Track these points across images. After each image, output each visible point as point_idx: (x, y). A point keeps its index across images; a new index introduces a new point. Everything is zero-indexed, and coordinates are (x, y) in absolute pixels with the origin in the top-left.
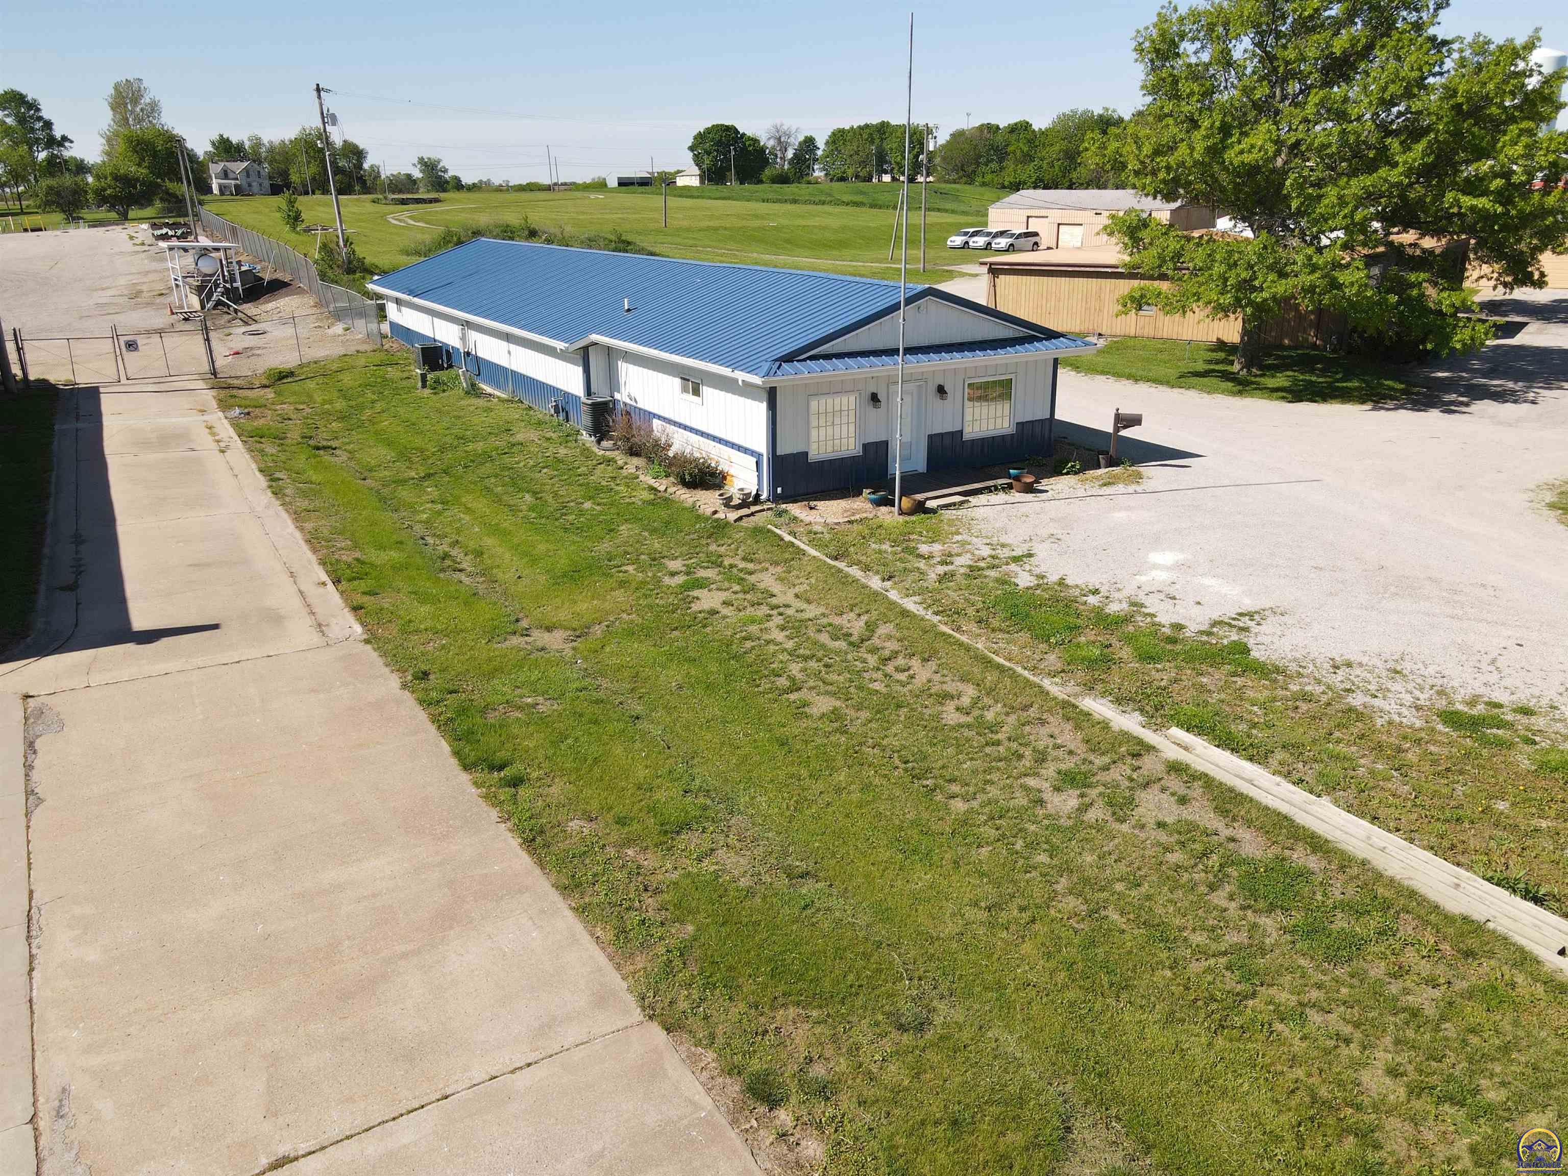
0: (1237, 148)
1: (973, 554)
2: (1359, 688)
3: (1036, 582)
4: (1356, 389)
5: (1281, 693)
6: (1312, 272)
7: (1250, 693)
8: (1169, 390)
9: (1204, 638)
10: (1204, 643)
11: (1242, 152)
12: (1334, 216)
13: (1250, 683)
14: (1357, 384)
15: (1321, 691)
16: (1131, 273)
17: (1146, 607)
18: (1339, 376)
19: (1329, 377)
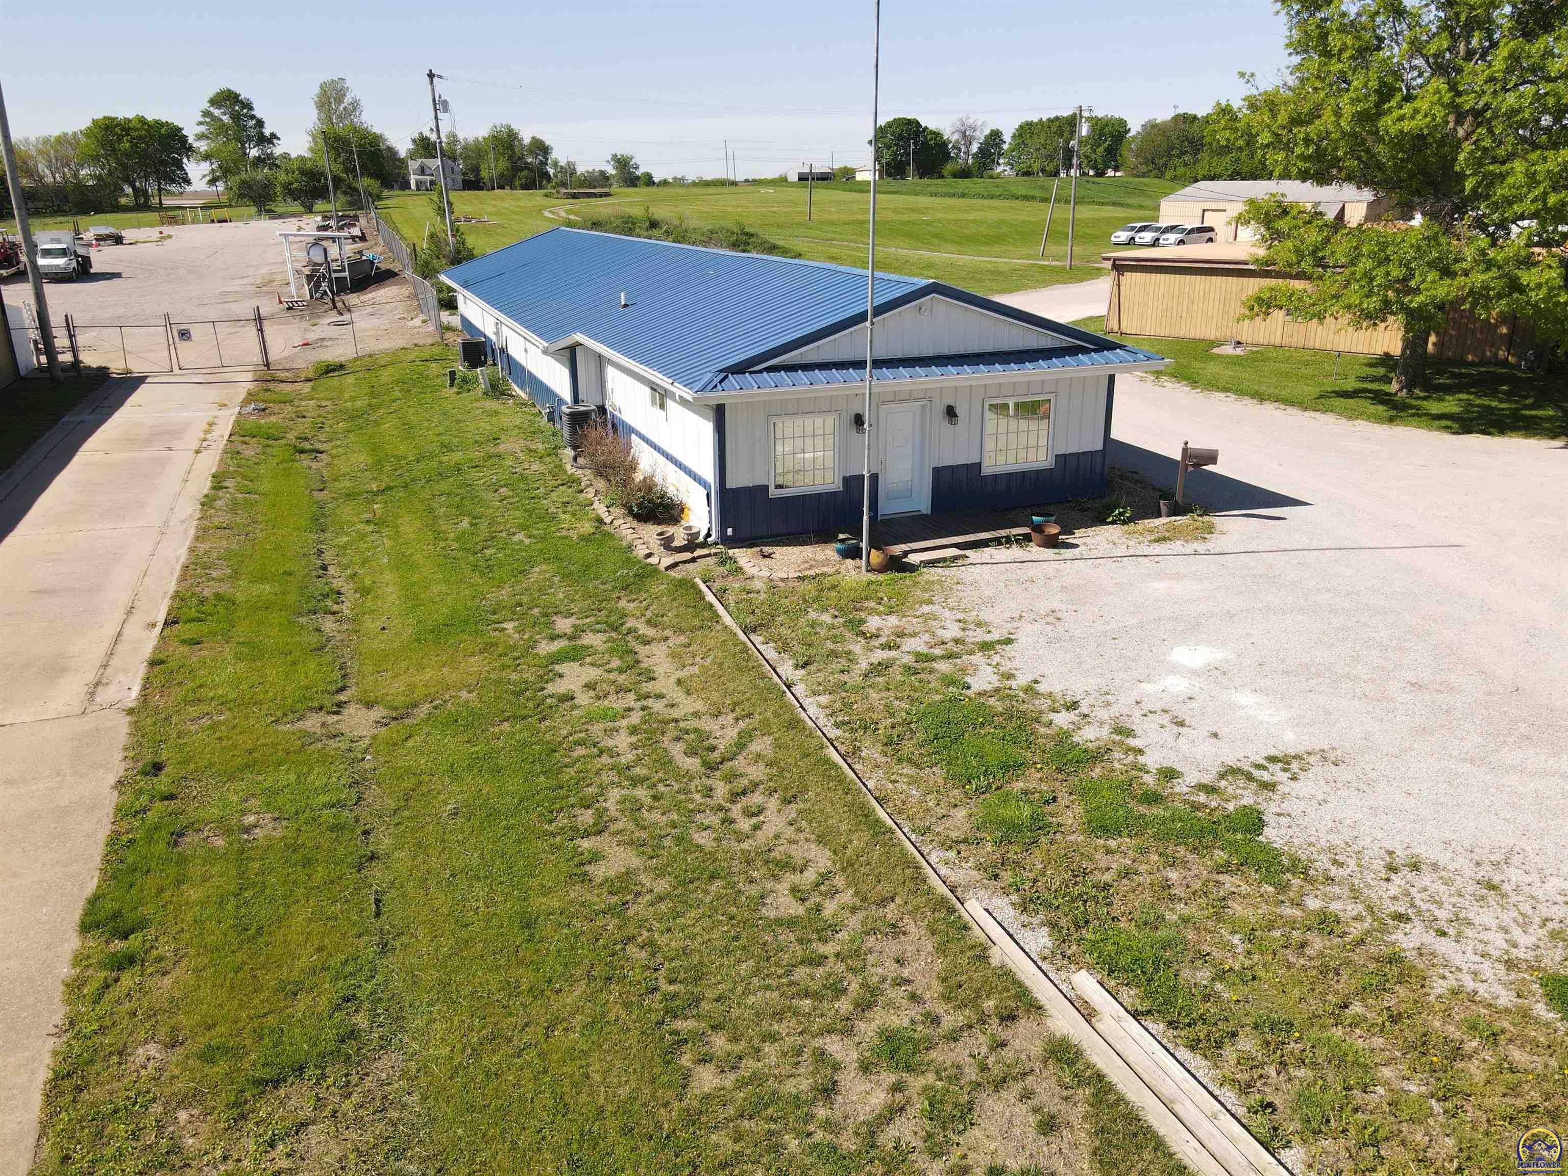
0: (1396, 114)
1: (933, 634)
2: (1419, 913)
3: (997, 684)
4: (1549, 419)
5: (1288, 911)
6: (1488, 269)
7: (1237, 908)
8: (1300, 413)
9: (1202, 798)
10: (1196, 807)
11: (1401, 118)
12: (1519, 199)
13: (1245, 889)
14: (1551, 413)
15: (1355, 913)
16: (1264, 270)
17: (1134, 737)
18: (1529, 401)
19: (1516, 402)
